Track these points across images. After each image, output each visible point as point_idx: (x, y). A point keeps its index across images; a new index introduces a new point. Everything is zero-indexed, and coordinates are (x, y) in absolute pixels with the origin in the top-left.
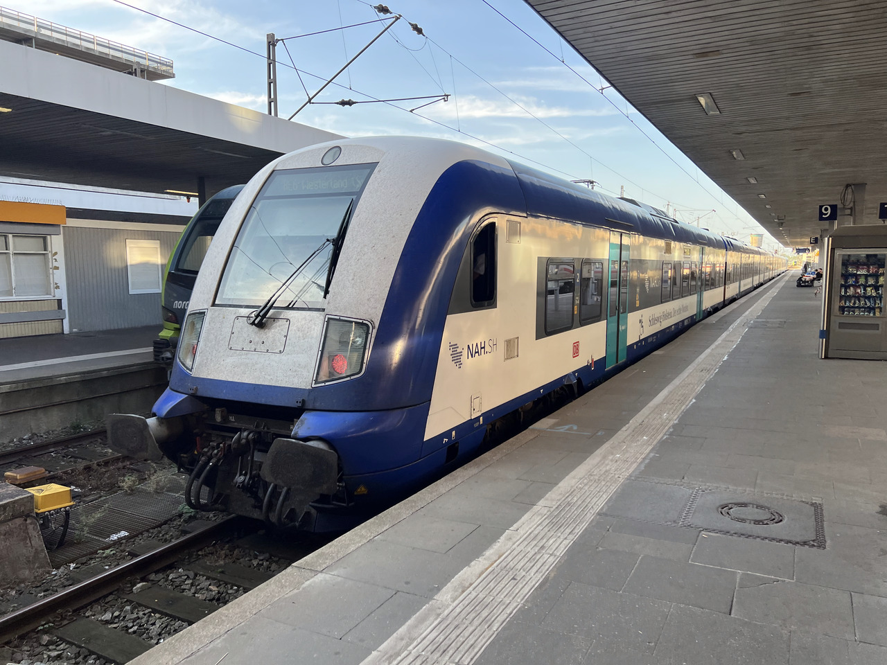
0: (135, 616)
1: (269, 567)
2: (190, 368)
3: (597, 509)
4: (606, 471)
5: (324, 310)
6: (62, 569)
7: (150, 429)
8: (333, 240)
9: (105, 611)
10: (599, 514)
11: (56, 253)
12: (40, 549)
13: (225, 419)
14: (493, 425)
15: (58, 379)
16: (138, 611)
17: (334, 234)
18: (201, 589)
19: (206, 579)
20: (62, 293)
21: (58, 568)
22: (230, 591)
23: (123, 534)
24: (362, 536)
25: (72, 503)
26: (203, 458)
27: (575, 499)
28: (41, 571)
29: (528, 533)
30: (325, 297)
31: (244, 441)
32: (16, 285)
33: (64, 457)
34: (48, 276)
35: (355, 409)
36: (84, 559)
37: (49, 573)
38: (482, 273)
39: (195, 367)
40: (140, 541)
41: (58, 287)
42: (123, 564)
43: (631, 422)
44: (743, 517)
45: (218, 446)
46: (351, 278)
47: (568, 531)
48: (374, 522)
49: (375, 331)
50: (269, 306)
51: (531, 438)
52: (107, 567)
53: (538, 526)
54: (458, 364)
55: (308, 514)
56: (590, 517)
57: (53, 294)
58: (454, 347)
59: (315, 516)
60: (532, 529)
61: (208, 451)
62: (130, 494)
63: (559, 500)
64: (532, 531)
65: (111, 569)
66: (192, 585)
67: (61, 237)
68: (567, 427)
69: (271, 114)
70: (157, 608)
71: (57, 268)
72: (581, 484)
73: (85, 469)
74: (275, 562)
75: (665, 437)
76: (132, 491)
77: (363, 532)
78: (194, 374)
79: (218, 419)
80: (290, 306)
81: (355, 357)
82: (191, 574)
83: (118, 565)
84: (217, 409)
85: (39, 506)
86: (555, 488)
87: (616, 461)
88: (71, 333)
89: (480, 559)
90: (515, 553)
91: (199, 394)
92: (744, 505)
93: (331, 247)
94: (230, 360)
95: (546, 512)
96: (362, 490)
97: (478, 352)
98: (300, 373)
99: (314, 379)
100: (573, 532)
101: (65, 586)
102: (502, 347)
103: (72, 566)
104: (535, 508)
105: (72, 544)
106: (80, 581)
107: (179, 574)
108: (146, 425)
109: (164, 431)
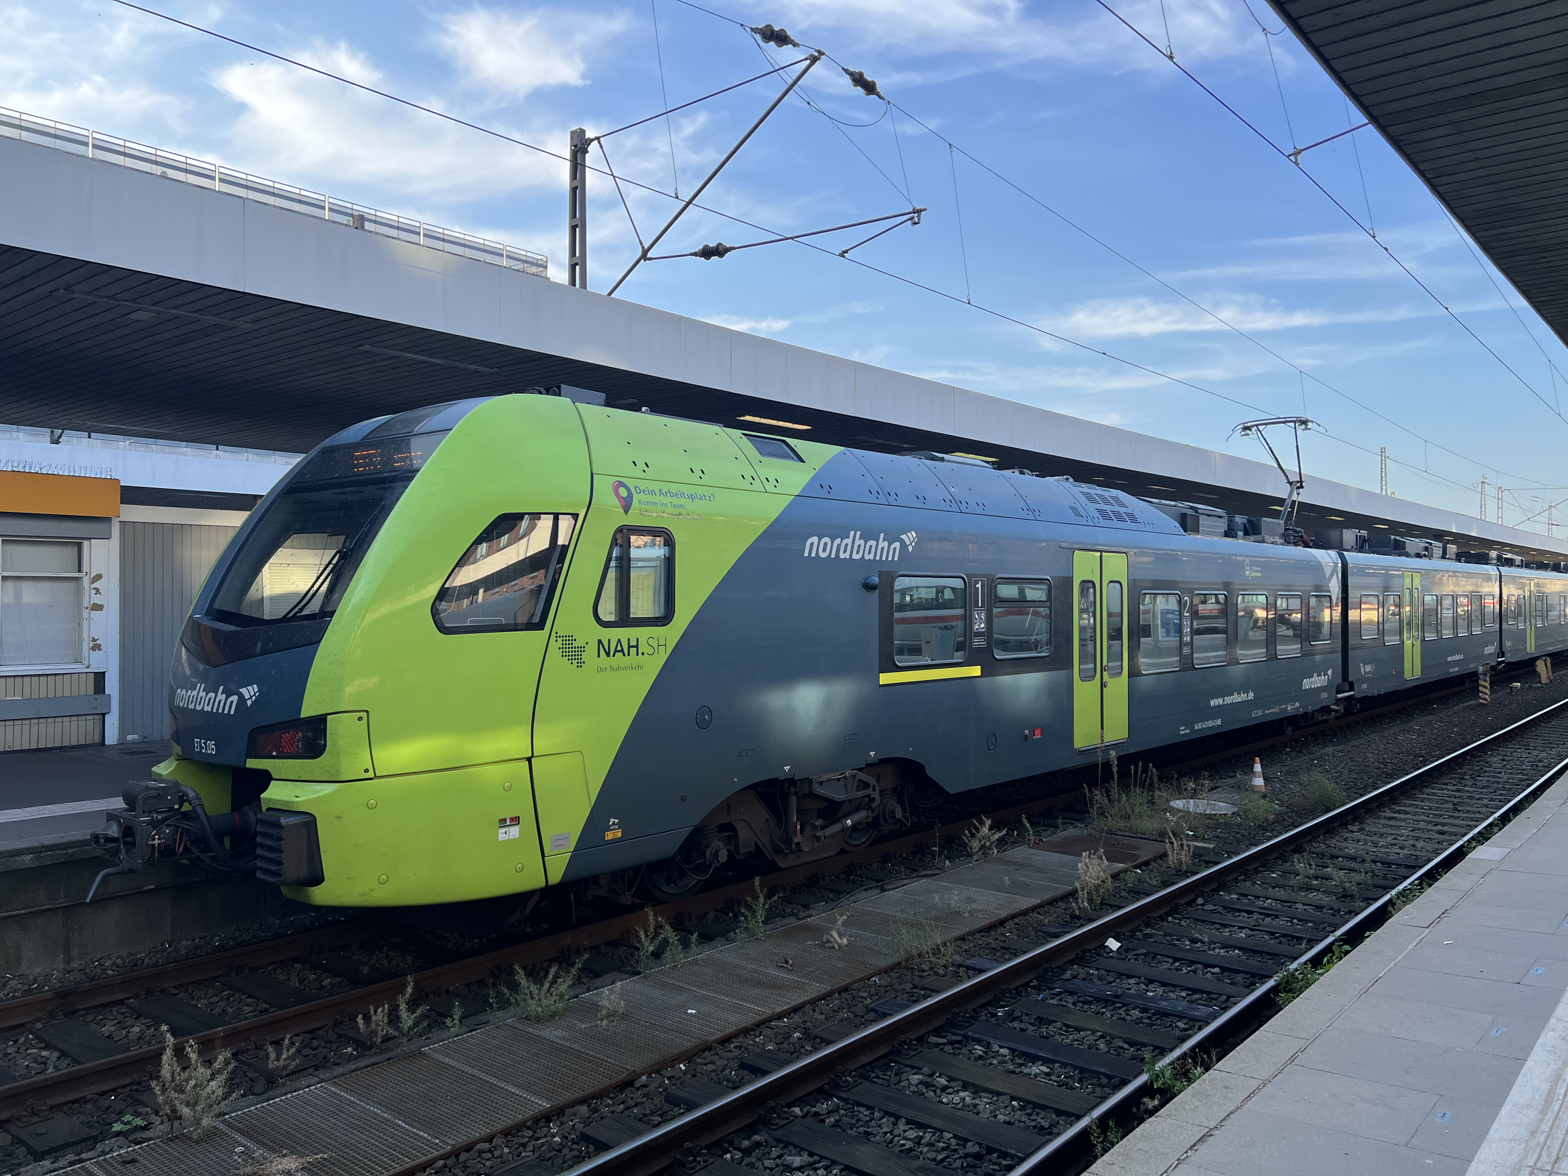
11: (98, 577)
20: (107, 661)
34: (79, 625)
41: (96, 647)
67: (114, 542)
69: (575, 285)
71: (98, 607)
88: (122, 742)
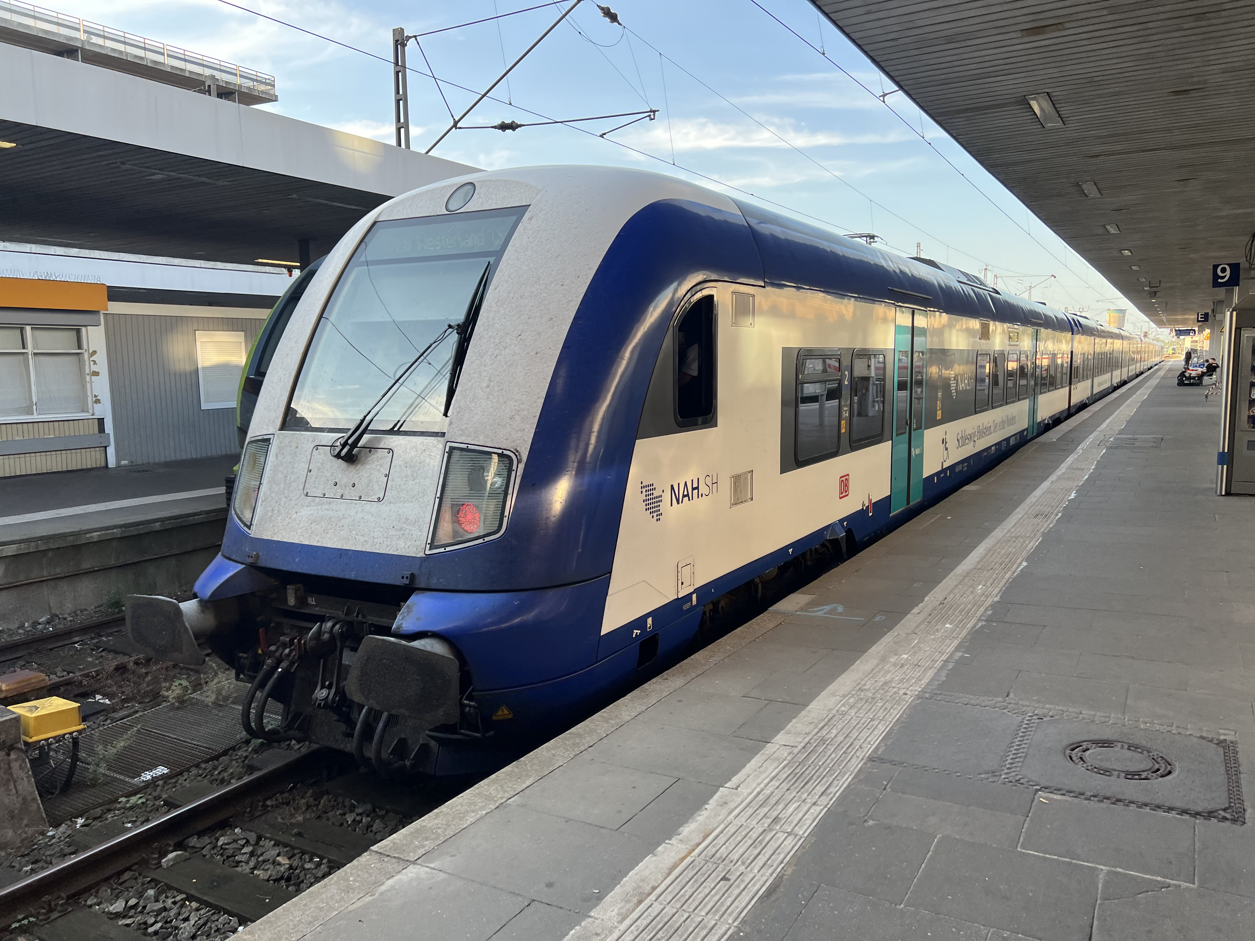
0: (160, 905)
1: (369, 826)
2: (249, 524)
3: (868, 750)
4: (886, 683)
5: (443, 434)
6: (63, 828)
7: (185, 619)
8: (458, 325)
9: (117, 897)
10: (871, 759)
11: (94, 352)
12: (29, 798)
13: (302, 601)
14: (715, 604)
15: (88, 536)
16: (167, 897)
17: (460, 317)
18: (264, 861)
19: (274, 845)
20: (105, 410)
21: (57, 826)
22: (308, 866)
23: (161, 770)
24: (489, 798)
25: (82, 727)
26: (269, 661)
27: (834, 732)
28: (30, 831)
29: (755, 793)
30: (445, 414)
31: (326, 636)
32: (38, 399)
33: (92, 650)
34: (84, 386)
35: (492, 589)
36: (98, 811)
37: (43, 833)
38: (695, 373)
39: (255, 522)
40: (185, 782)
41: (98, 401)
42: (158, 818)
43: (926, 599)
44: (1106, 765)
45: (291, 642)
46: (484, 385)
47: (820, 789)
48: (512, 771)
49: (522, 466)
50: (362, 428)
51: (772, 625)
52: (129, 825)
53: (771, 780)
54: (655, 514)
55: (425, 748)
56: (855, 765)
57: (91, 411)
58: (648, 488)
59: (436, 751)
60: (762, 786)
61: (277, 650)
62: (178, 708)
63: (809, 733)
64: (762, 790)
65: (137, 827)
66: (252, 854)
67: (101, 329)
68: (827, 608)
69: (399, 144)
70: (193, 892)
71: (96, 374)
72: (843, 705)
73: (117, 669)
74: (379, 817)
75: (980, 624)
76: (182, 702)
77: (492, 790)
78: (254, 533)
79: (292, 601)
80: (396, 429)
81: (490, 507)
82: (252, 837)
83: (147, 820)
84: (288, 587)
85: (31, 731)
86: (803, 713)
87: (902, 666)
88: (118, 466)
89: (674, 841)
90: (731, 829)
91: (262, 563)
92: (1106, 743)
93: (454, 338)
94: (305, 512)
95: (786, 754)
96: (504, 713)
97: (688, 495)
98: (407, 531)
99: (429, 541)
100: (828, 791)
101: (65, 855)
102: (726, 487)
103: (80, 821)
104: (770, 749)
105: (83, 786)
106: (86, 848)
107: (234, 837)
108: (179, 611)
109: (209, 621)
